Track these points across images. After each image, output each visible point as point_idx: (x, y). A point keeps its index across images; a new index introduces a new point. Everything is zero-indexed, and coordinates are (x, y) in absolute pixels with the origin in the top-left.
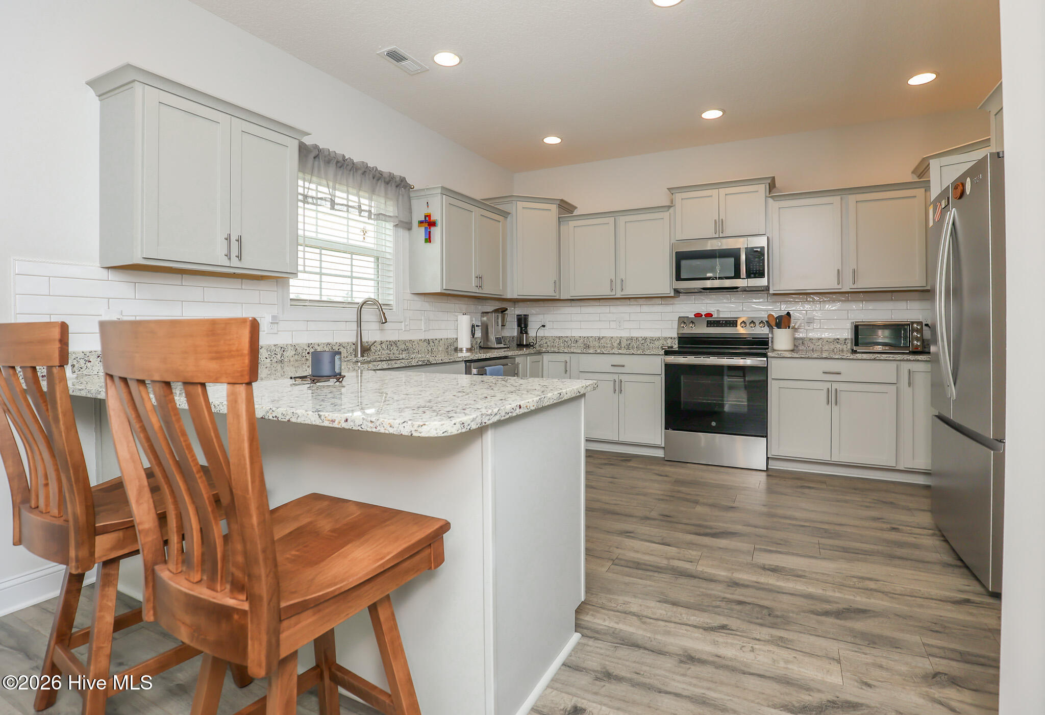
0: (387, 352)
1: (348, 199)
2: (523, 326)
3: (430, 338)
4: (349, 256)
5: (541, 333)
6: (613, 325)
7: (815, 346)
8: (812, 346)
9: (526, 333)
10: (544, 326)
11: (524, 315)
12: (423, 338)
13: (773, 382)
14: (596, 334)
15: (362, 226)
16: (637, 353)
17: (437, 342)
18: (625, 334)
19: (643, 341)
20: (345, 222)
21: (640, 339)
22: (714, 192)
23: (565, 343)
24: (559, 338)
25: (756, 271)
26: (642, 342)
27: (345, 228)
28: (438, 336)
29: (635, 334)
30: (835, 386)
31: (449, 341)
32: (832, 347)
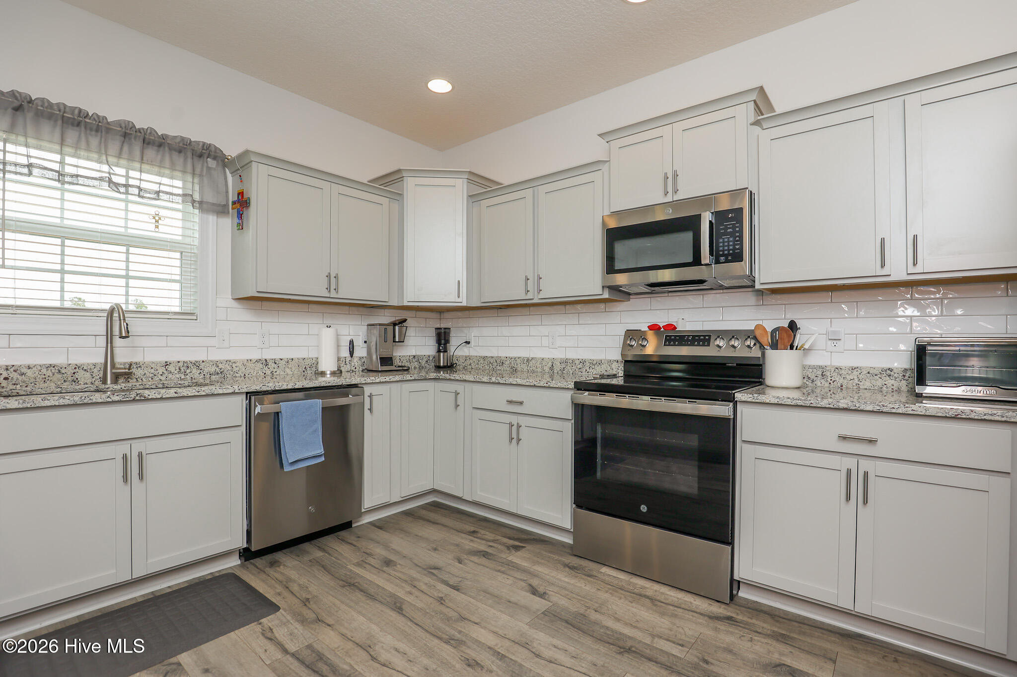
0: (178, 376)
1: (127, 177)
2: (443, 342)
3: (268, 357)
4: (124, 249)
5: (464, 351)
6: (545, 342)
7: (846, 381)
8: (840, 381)
9: (445, 351)
10: (468, 343)
11: (445, 329)
12: (256, 356)
13: (745, 446)
14: (524, 354)
15: (152, 211)
16: (539, 385)
17: (283, 362)
18: (559, 355)
19: (581, 366)
20: (122, 205)
21: (577, 362)
22: (666, 131)
23: (490, 365)
24: (484, 358)
25: (729, 250)
26: (579, 367)
27: (122, 214)
28: (286, 354)
29: (571, 355)
30: (865, 465)
31: (308, 362)
32: (879, 383)
